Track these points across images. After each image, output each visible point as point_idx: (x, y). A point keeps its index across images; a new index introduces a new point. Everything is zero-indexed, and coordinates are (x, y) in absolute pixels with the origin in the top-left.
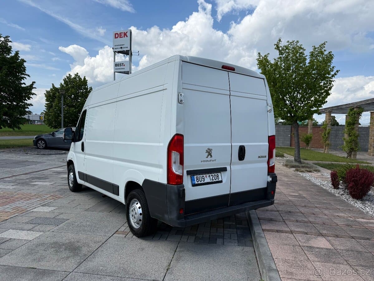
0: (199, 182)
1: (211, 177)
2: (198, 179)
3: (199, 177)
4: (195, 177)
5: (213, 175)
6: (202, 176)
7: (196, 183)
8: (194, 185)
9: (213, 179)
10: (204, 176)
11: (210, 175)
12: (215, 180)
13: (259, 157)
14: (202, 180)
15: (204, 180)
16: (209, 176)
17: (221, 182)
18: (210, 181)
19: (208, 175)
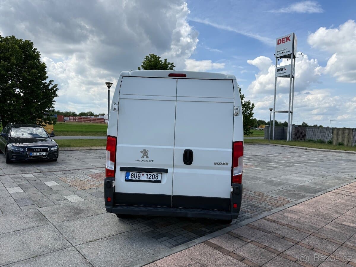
0: (134, 179)
1: (149, 176)
2: (133, 176)
3: (135, 174)
4: (131, 173)
5: (152, 174)
6: (138, 173)
7: (130, 178)
8: (127, 180)
9: (151, 178)
10: (141, 174)
11: (149, 174)
12: (152, 179)
13: (215, 164)
14: (138, 177)
15: (139, 177)
16: (147, 175)
17: (160, 182)
18: (146, 179)
19: (145, 174)
